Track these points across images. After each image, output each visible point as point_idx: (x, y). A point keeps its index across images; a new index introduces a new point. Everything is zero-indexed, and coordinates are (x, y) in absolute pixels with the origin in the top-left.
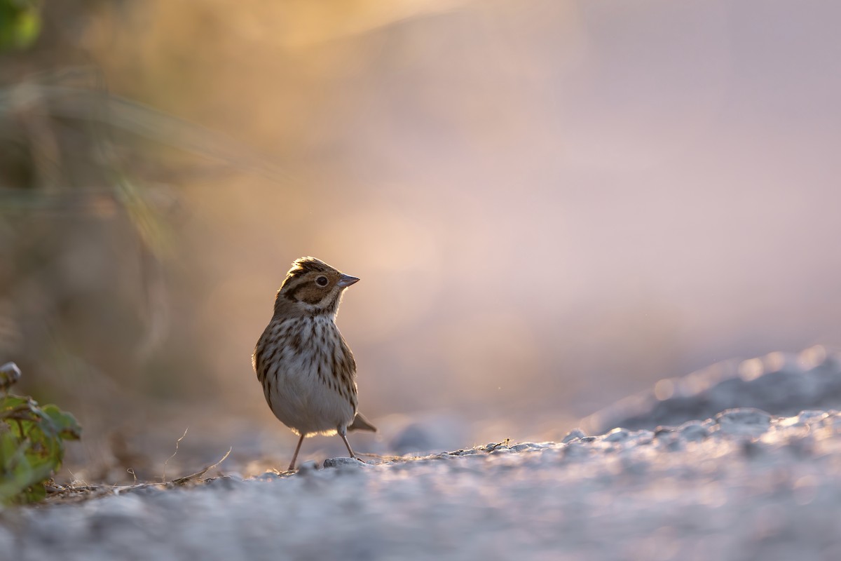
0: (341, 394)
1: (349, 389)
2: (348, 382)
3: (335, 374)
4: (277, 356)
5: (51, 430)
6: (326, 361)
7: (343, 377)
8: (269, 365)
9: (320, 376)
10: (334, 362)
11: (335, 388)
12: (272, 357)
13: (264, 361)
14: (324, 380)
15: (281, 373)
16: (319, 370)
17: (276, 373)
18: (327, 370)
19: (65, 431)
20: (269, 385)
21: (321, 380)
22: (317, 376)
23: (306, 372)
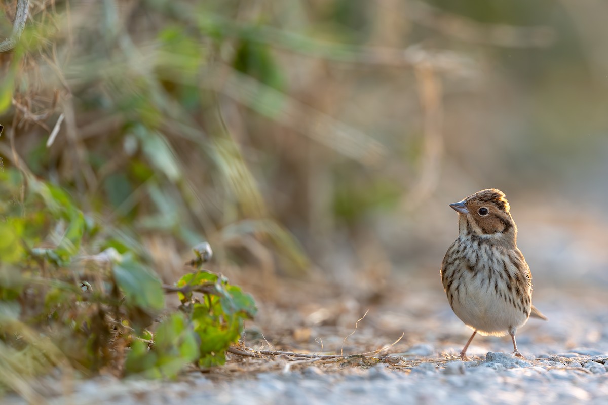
0: (515, 306)
1: (522, 302)
2: (522, 296)
3: (509, 288)
4: (457, 275)
5: (230, 308)
6: (501, 277)
7: (518, 291)
8: (451, 282)
9: (496, 291)
10: (510, 277)
11: (510, 301)
12: (453, 276)
13: (447, 278)
14: (501, 295)
15: (462, 288)
16: (496, 286)
17: (457, 288)
18: (502, 285)
19: (241, 312)
20: (452, 296)
21: (498, 295)
22: (494, 292)
23: (484, 289)
